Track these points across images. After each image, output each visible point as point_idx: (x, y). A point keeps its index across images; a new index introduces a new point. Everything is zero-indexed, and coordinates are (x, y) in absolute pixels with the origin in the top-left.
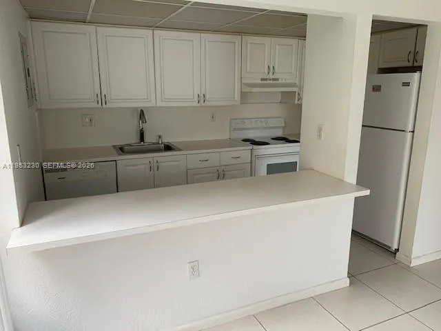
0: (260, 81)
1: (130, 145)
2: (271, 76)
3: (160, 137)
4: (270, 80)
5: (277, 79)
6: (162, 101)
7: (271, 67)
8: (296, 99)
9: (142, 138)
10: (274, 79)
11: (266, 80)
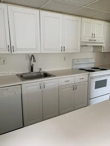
0: (88, 41)
1: (26, 74)
2: (93, 39)
3: (41, 69)
4: (92, 40)
5: (95, 40)
6: (44, 50)
7: (93, 34)
8: (103, 50)
9: (32, 70)
10: (94, 40)
11: (91, 40)
